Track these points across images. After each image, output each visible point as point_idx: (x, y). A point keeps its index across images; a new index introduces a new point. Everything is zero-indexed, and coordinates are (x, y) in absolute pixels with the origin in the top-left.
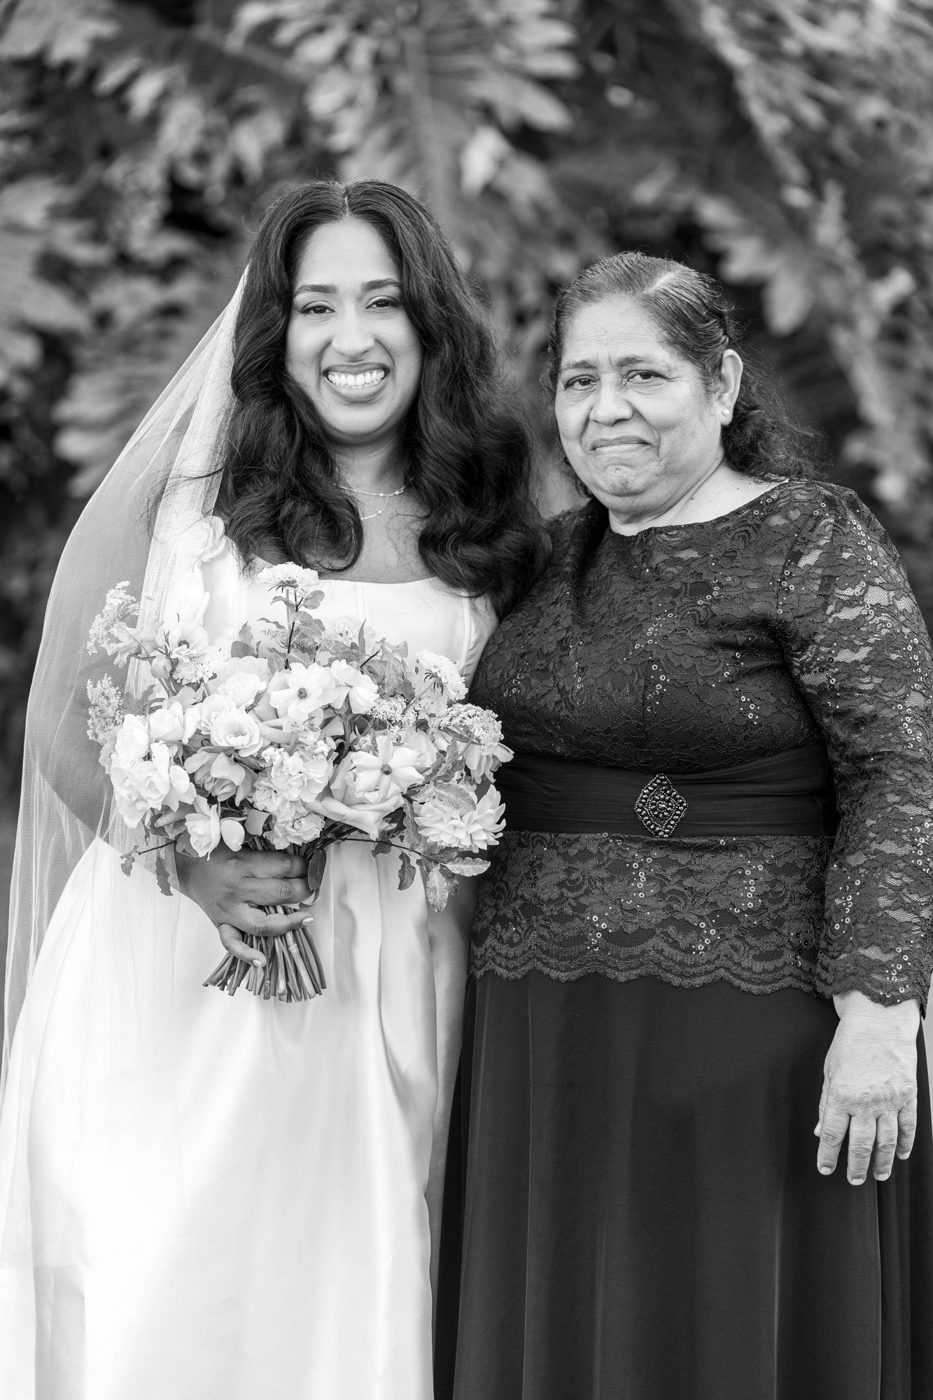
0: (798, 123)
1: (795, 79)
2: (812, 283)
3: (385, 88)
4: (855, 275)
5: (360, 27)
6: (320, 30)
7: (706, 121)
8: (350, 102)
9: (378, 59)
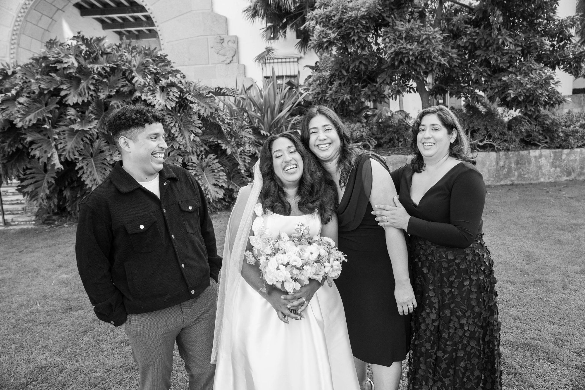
0: (227, 131)
1: (226, 125)
2: (231, 149)
3: (180, 129)
4: (236, 148)
5: (176, 122)
6: (171, 123)
7: (216, 131)
8: (176, 131)
9: (178, 125)
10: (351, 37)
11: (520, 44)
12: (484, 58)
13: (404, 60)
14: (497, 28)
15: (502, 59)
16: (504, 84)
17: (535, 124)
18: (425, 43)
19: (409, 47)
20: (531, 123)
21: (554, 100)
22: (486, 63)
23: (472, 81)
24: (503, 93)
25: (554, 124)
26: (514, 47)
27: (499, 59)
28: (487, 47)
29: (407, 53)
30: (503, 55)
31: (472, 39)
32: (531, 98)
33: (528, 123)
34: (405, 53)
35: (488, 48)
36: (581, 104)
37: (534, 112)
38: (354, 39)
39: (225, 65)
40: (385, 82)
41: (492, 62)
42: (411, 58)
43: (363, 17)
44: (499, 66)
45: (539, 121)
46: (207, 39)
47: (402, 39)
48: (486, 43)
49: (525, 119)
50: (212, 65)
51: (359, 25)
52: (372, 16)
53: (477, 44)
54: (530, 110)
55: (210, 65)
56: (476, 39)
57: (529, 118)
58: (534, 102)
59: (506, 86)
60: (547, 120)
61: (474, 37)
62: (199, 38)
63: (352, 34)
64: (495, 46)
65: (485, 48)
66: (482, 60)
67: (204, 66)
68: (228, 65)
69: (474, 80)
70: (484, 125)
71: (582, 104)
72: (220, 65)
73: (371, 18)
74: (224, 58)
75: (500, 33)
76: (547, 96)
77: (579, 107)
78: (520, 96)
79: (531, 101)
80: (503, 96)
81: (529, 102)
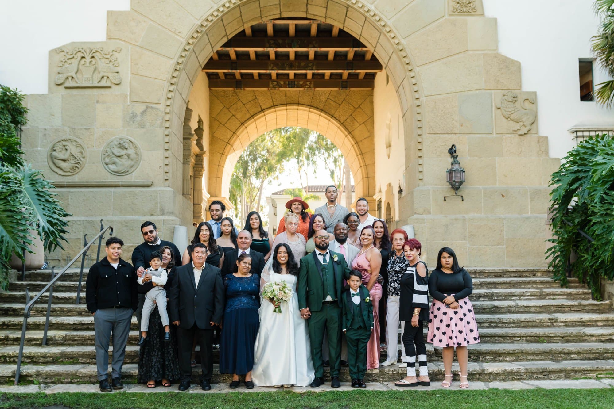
39: (517, 136)
46: (491, 95)
50: (498, 136)
55: (494, 135)
62: (477, 92)
67: (484, 136)
68: (522, 137)
72: (509, 136)
74: (517, 126)
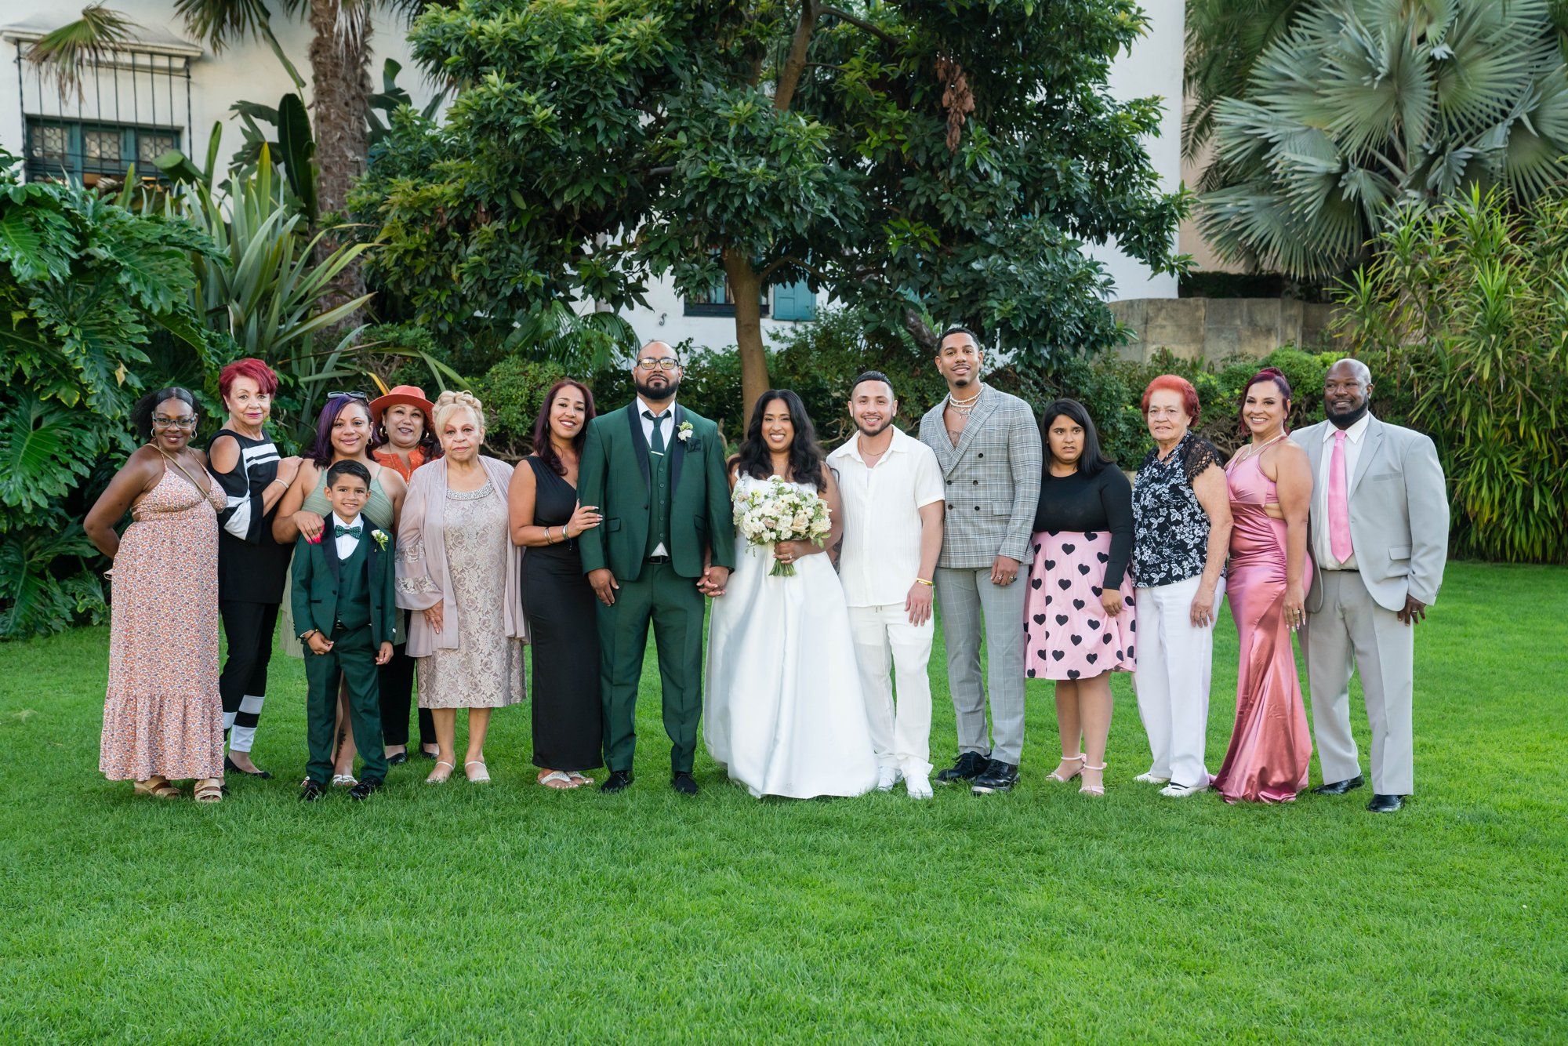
10: (587, 120)
11: (1017, 172)
12: (923, 201)
13: (732, 202)
14: (960, 124)
15: (970, 208)
16: (974, 280)
17: (1055, 392)
18: (783, 159)
19: (744, 168)
20: (1043, 391)
21: (1096, 331)
22: (931, 214)
23: (890, 260)
24: (972, 302)
25: (1104, 396)
26: (1000, 177)
27: (963, 208)
28: (932, 168)
29: (744, 186)
30: (973, 196)
31: (893, 141)
32: (1041, 324)
33: (1034, 388)
34: (736, 186)
35: (933, 171)
36: (1197, 330)
37: (1050, 362)
38: (595, 126)
40: (665, 253)
41: (948, 213)
42: (750, 201)
43: (622, 67)
44: (961, 229)
45: (1065, 385)
47: (724, 141)
48: (929, 160)
49: (1027, 376)
51: (610, 90)
52: (643, 65)
53: (907, 158)
54: (1041, 357)
56: (903, 142)
57: (1039, 374)
58: (1049, 335)
59: (979, 287)
60: (1084, 384)
61: (897, 137)
63: (590, 111)
64: (953, 172)
65: (927, 173)
66: (919, 205)
69: (897, 261)
70: (917, 389)
71: (1202, 331)
73: (641, 70)
75: (966, 136)
76: (1082, 320)
77: (1194, 341)
78: (1016, 317)
79: (1043, 334)
80: (973, 311)
81: (1036, 335)
